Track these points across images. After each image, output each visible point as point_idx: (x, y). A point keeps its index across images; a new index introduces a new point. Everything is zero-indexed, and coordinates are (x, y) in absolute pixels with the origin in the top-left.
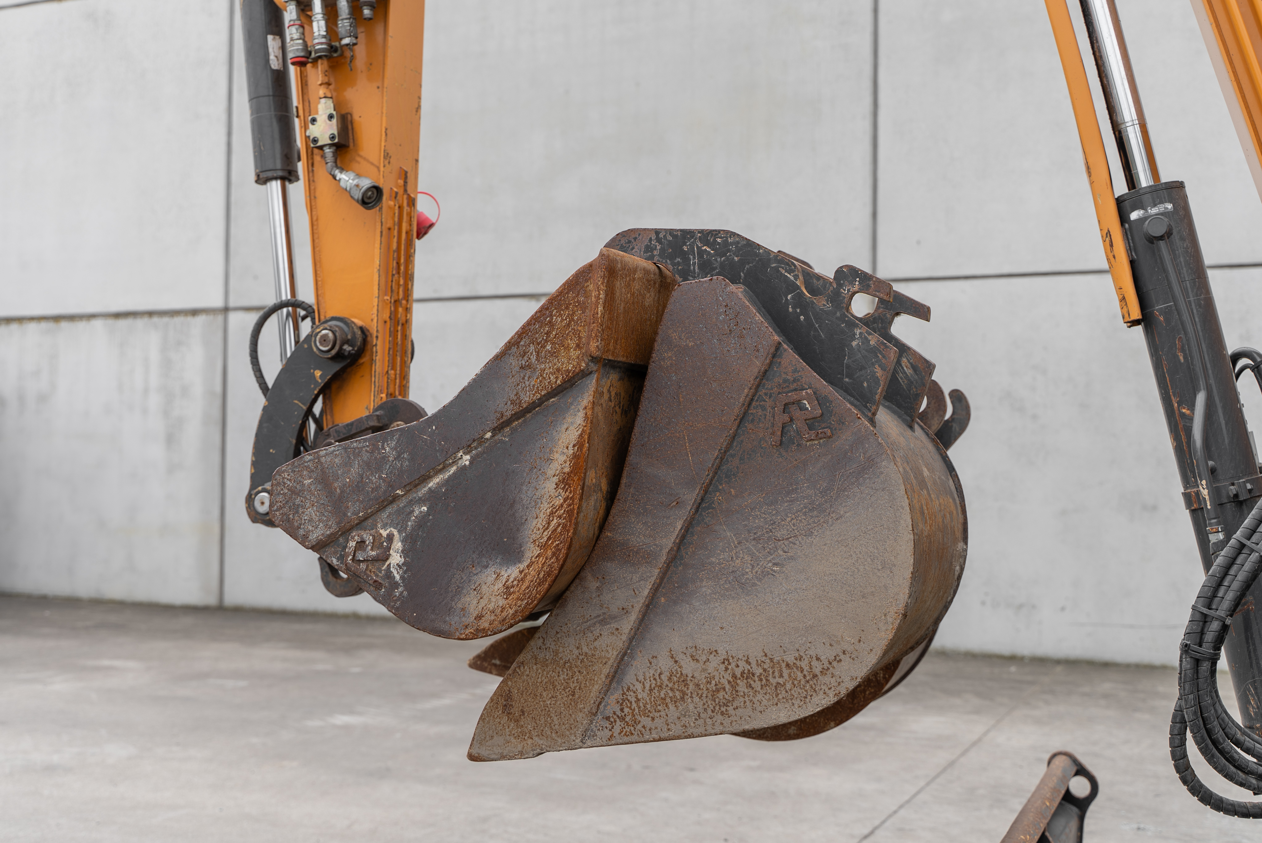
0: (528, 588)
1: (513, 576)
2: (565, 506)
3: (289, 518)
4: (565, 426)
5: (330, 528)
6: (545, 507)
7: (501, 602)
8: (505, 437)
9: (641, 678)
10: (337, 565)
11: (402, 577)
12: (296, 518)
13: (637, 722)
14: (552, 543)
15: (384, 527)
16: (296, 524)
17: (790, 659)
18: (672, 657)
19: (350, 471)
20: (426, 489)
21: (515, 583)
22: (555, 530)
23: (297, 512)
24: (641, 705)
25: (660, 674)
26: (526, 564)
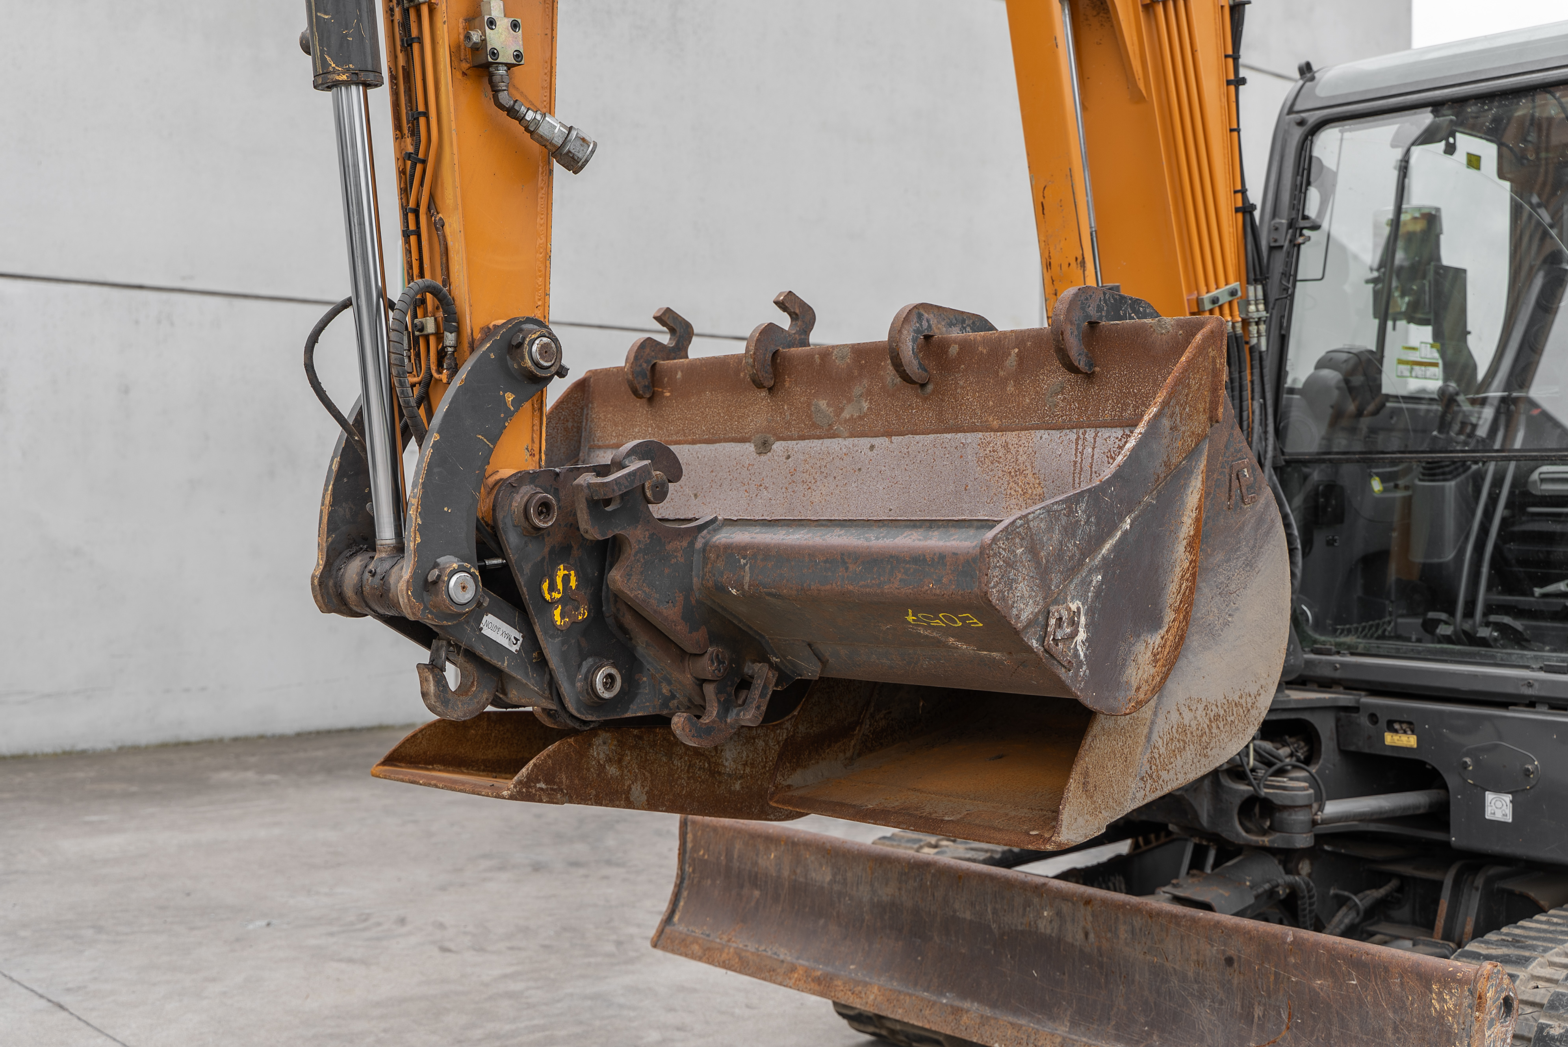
0: (1168, 653)
1: (1157, 643)
2: (1190, 569)
3: (1004, 596)
4: (1191, 490)
5: (1038, 605)
6: (1178, 571)
7: (1153, 671)
8: (1153, 499)
9: (1161, 734)
10: (1037, 647)
11: (1085, 655)
12: (1011, 595)
13: (1159, 777)
14: (1183, 607)
15: (1072, 601)
16: (1010, 602)
17: (1236, 699)
18: (1178, 710)
19: (1052, 537)
20: (1100, 556)
21: (1160, 649)
22: (1185, 593)
23: (1011, 588)
24: (1162, 760)
25: (1172, 727)
26: (1165, 629)
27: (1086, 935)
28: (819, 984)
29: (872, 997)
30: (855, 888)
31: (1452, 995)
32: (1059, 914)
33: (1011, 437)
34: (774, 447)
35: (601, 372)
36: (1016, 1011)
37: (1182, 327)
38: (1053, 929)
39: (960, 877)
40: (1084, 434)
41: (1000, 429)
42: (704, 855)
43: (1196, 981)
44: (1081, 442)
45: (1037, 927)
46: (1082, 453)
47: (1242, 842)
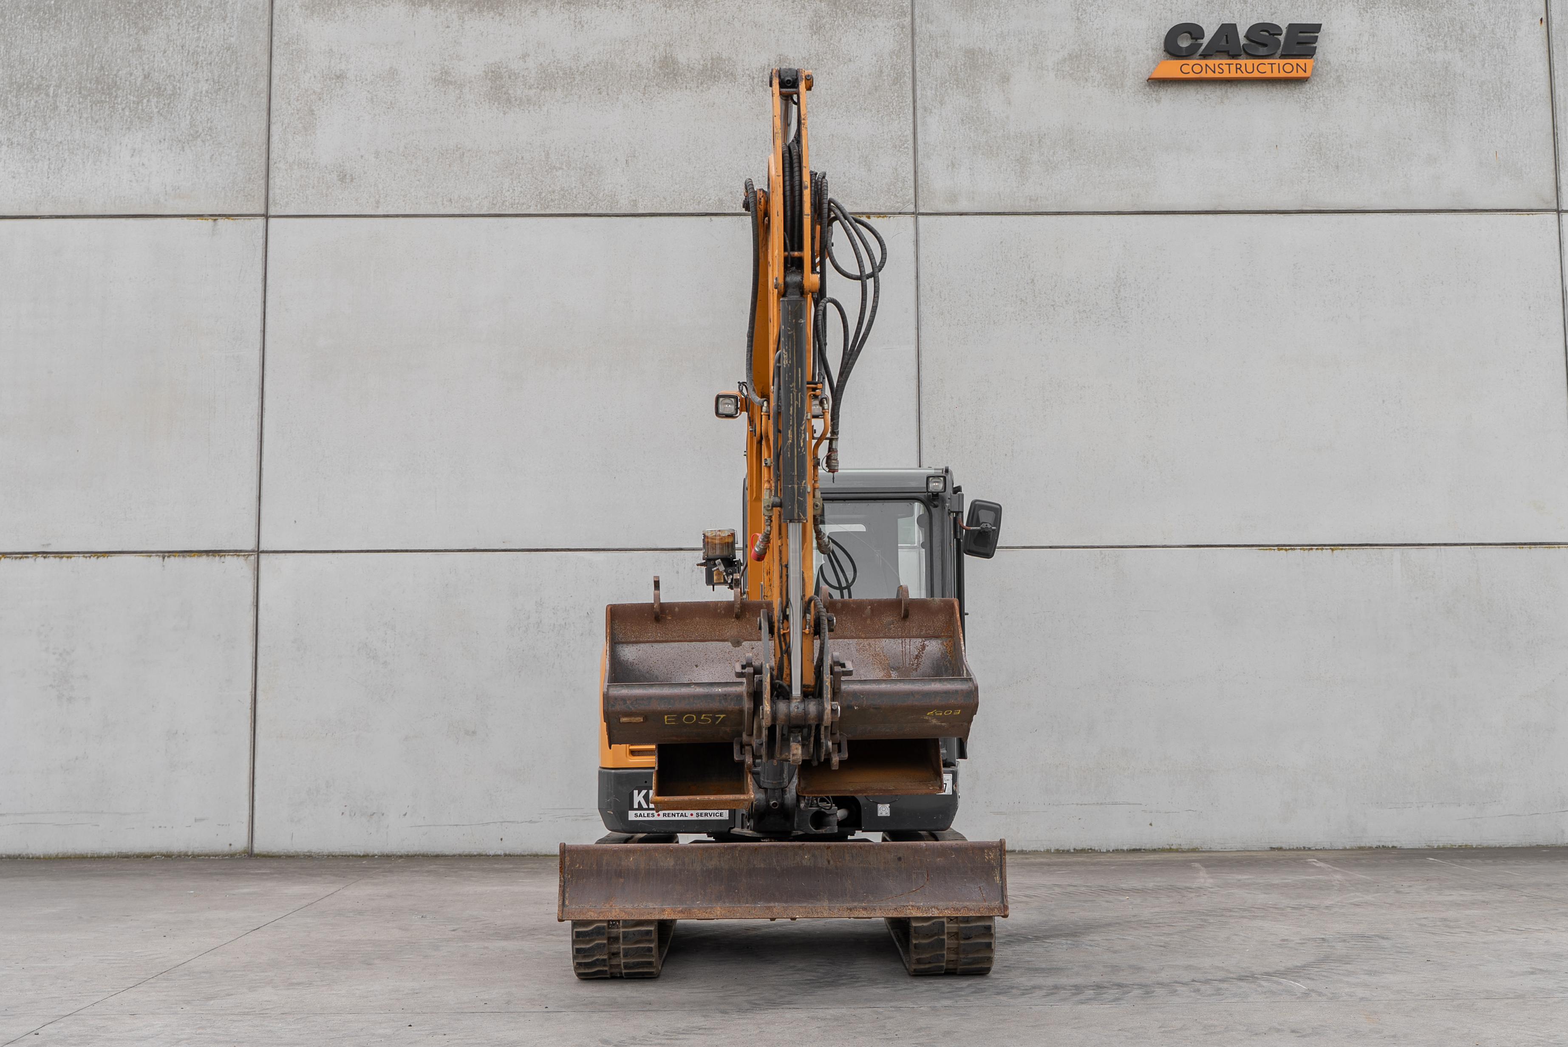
27: (829, 862)
28: (684, 913)
29: (719, 912)
30: (691, 866)
31: (992, 852)
32: (813, 855)
33: (872, 641)
34: (743, 644)
35: (632, 606)
36: (799, 902)
37: (942, 602)
38: (811, 863)
39: (756, 849)
40: (905, 640)
41: (865, 638)
42: (579, 867)
43: (884, 870)
44: (904, 643)
45: (802, 864)
46: (905, 647)
47: (813, 833)
